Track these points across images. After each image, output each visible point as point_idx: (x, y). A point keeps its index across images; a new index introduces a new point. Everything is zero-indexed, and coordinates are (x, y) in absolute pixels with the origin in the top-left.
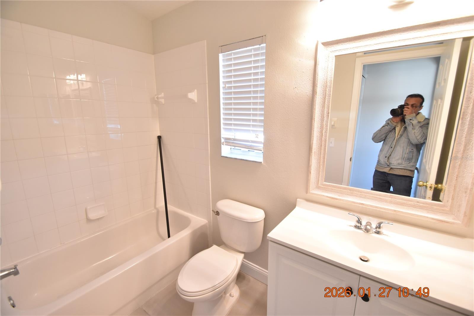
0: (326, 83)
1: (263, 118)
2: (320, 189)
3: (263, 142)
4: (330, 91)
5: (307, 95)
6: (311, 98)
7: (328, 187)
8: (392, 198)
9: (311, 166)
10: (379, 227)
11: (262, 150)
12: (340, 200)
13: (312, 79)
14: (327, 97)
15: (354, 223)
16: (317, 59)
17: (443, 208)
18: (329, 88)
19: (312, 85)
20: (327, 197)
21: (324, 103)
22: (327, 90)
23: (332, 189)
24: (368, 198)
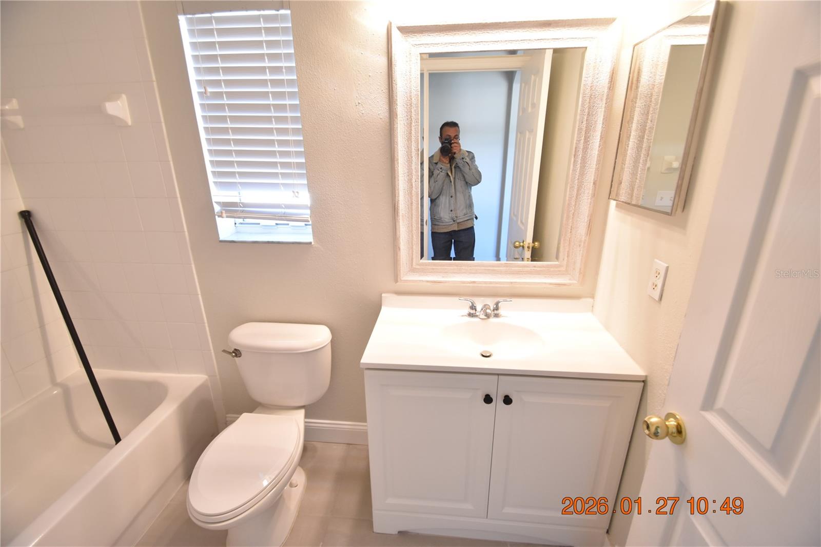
0: (409, 99)
1: (303, 160)
2: (417, 272)
3: (309, 206)
4: (418, 114)
5: (381, 118)
6: (388, 124)
7: (427, 267)
8: (507, 267)
9: (399, 237)
10: (497, 308)
11: (309, 219)
12: (445, 282)
13: (387, 91)
14: (413, 124)
15: (467, 310)
16: (393, 55)
17: (559, 269)
18: (415, 108)
19: (387, 100)
20: (428, 281)
21: (411, 133)
22: (413, 110)
23: (433, 269)
24: (480, 273)
